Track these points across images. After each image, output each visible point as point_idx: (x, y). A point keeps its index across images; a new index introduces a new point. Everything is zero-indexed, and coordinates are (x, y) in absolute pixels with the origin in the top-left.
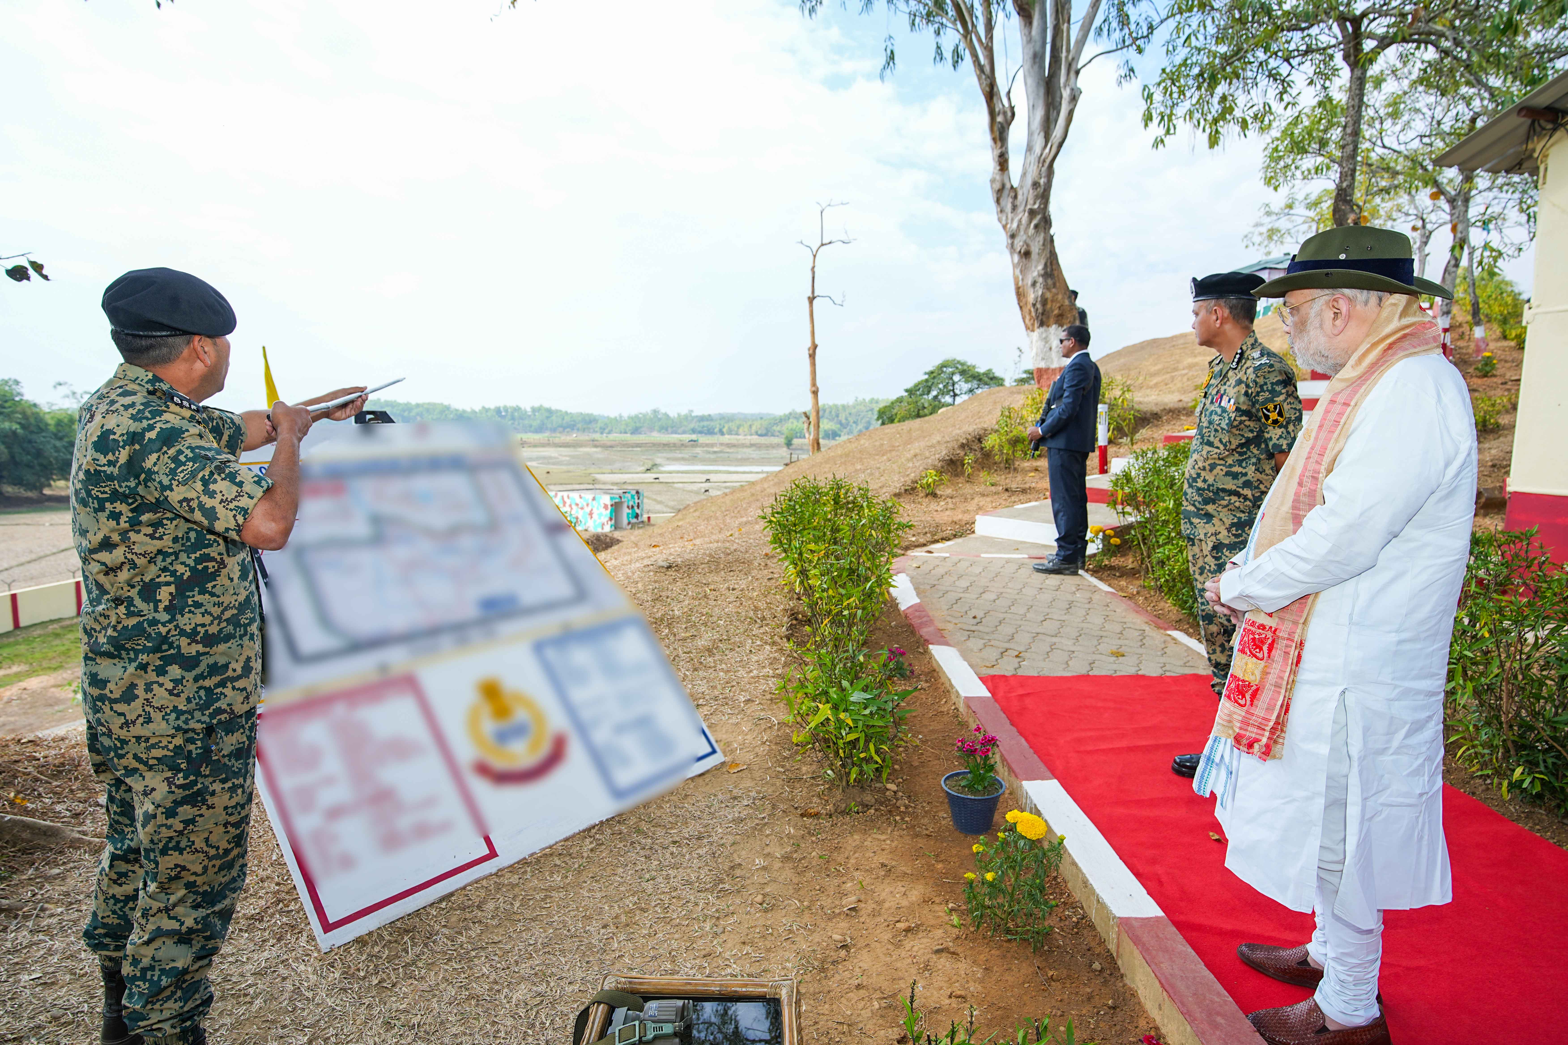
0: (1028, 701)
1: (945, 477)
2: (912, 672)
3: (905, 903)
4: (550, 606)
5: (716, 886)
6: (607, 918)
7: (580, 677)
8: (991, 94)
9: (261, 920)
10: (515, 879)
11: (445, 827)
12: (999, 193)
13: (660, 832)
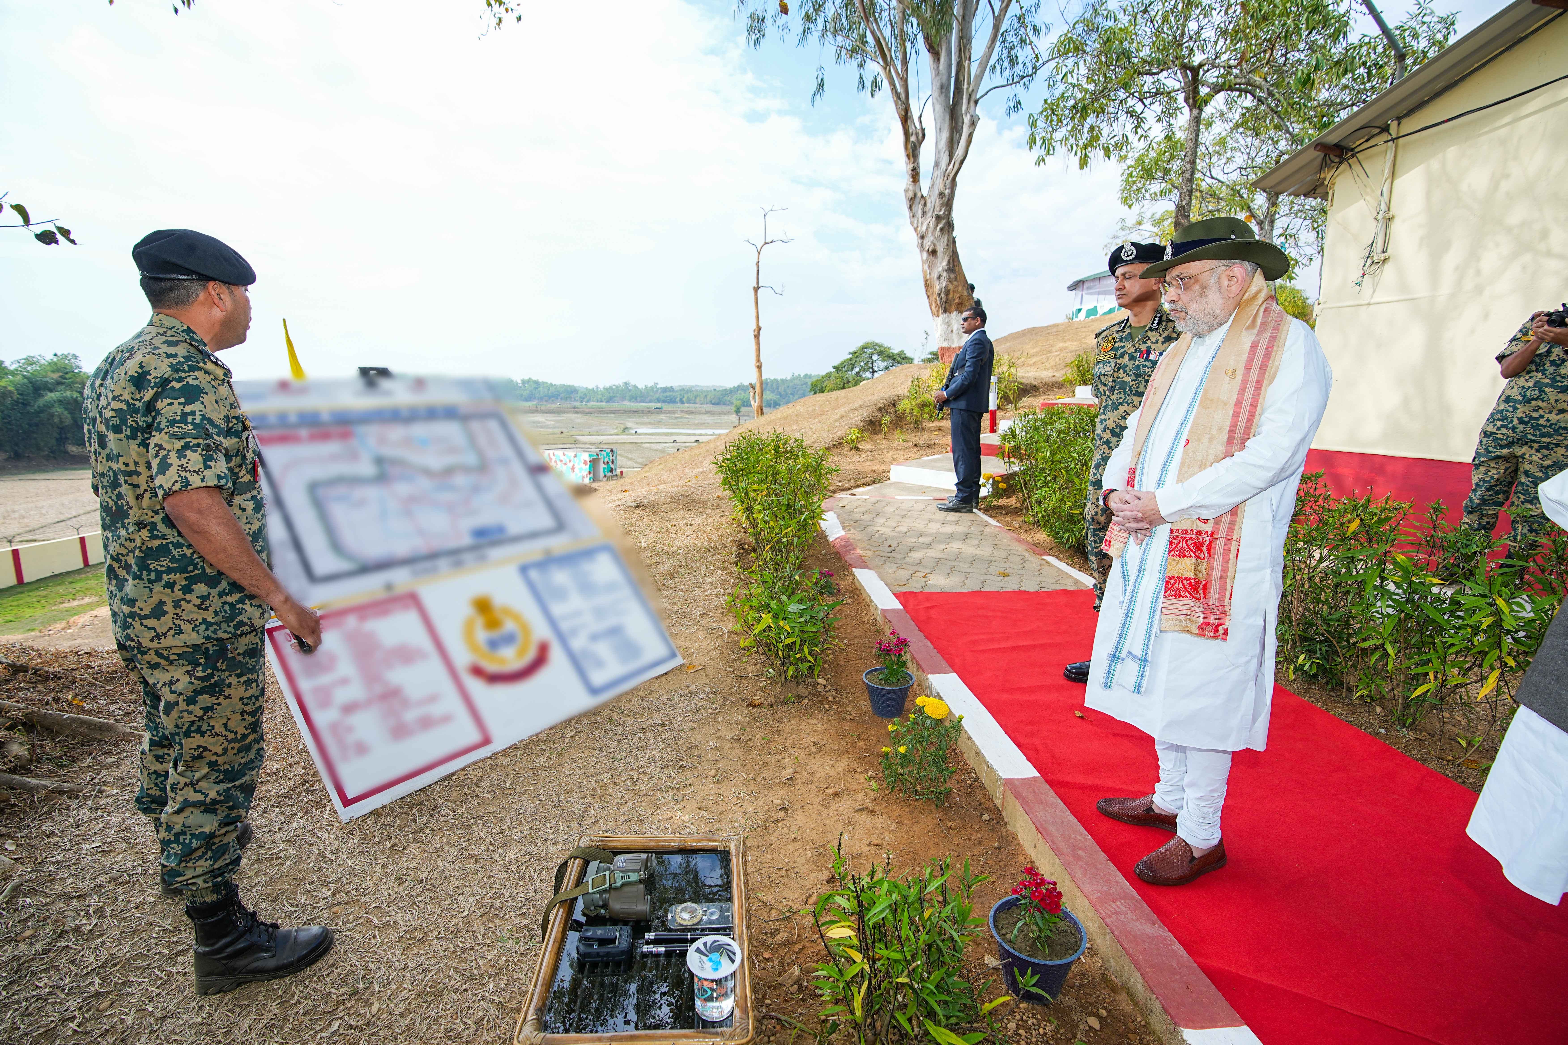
0: (933, 612)
1: (866, 434)
2: (839, 590)
3: (833, 773)
4: (534, 535)
5: (677, 764)
6: (585, 792)
7: (561, 594)
8: (905, 117)
9: (290, 798)
10: (507, 761)
11: (446, 719)
12: (912, 201)
13: (630, 721)
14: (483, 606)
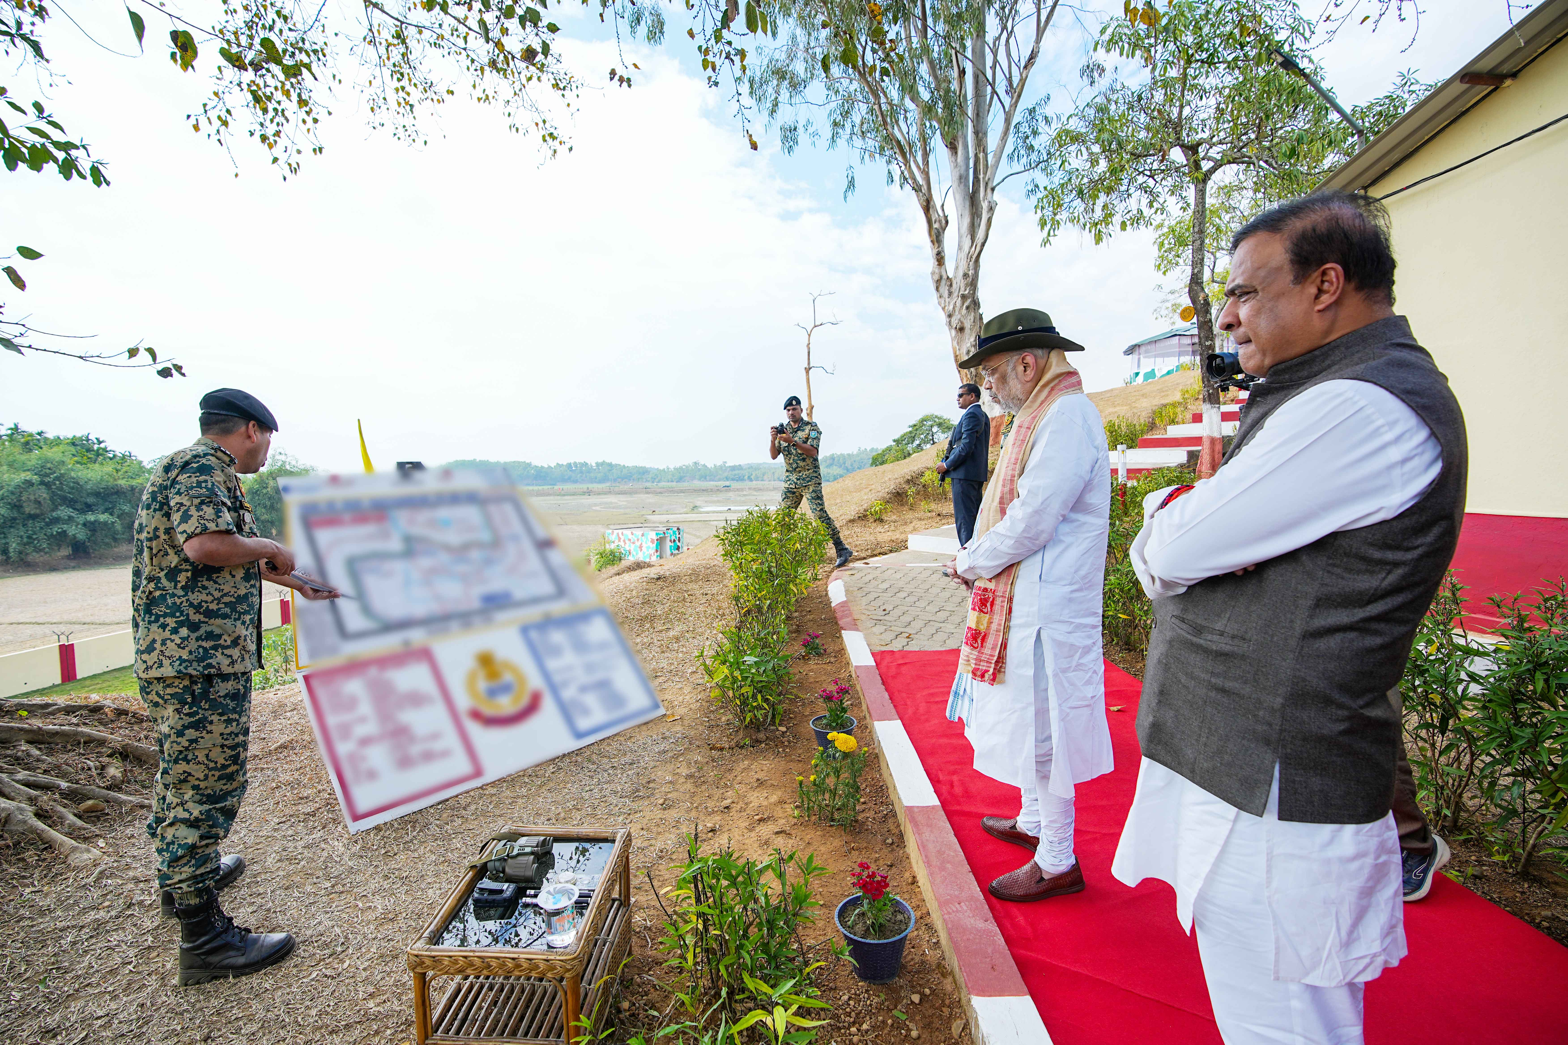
0: (904, 669)
1: (889, 506)
2: (825, 650)
3: (765, 803)
4: (536, 600)
5: (635, 795)
6: (552, 815)
7: (556, 651)
9: (314, 816)
10: (493, 791)
11: (445, 754)
12: (938, 282)
13: (605, 760)
14: (486, 661)
